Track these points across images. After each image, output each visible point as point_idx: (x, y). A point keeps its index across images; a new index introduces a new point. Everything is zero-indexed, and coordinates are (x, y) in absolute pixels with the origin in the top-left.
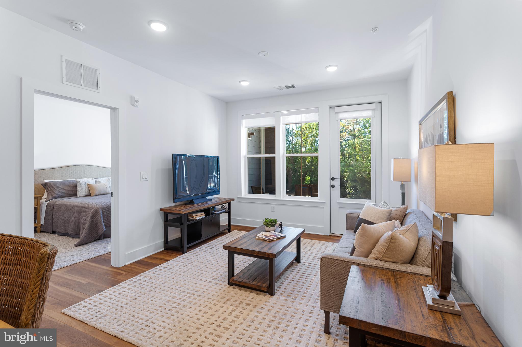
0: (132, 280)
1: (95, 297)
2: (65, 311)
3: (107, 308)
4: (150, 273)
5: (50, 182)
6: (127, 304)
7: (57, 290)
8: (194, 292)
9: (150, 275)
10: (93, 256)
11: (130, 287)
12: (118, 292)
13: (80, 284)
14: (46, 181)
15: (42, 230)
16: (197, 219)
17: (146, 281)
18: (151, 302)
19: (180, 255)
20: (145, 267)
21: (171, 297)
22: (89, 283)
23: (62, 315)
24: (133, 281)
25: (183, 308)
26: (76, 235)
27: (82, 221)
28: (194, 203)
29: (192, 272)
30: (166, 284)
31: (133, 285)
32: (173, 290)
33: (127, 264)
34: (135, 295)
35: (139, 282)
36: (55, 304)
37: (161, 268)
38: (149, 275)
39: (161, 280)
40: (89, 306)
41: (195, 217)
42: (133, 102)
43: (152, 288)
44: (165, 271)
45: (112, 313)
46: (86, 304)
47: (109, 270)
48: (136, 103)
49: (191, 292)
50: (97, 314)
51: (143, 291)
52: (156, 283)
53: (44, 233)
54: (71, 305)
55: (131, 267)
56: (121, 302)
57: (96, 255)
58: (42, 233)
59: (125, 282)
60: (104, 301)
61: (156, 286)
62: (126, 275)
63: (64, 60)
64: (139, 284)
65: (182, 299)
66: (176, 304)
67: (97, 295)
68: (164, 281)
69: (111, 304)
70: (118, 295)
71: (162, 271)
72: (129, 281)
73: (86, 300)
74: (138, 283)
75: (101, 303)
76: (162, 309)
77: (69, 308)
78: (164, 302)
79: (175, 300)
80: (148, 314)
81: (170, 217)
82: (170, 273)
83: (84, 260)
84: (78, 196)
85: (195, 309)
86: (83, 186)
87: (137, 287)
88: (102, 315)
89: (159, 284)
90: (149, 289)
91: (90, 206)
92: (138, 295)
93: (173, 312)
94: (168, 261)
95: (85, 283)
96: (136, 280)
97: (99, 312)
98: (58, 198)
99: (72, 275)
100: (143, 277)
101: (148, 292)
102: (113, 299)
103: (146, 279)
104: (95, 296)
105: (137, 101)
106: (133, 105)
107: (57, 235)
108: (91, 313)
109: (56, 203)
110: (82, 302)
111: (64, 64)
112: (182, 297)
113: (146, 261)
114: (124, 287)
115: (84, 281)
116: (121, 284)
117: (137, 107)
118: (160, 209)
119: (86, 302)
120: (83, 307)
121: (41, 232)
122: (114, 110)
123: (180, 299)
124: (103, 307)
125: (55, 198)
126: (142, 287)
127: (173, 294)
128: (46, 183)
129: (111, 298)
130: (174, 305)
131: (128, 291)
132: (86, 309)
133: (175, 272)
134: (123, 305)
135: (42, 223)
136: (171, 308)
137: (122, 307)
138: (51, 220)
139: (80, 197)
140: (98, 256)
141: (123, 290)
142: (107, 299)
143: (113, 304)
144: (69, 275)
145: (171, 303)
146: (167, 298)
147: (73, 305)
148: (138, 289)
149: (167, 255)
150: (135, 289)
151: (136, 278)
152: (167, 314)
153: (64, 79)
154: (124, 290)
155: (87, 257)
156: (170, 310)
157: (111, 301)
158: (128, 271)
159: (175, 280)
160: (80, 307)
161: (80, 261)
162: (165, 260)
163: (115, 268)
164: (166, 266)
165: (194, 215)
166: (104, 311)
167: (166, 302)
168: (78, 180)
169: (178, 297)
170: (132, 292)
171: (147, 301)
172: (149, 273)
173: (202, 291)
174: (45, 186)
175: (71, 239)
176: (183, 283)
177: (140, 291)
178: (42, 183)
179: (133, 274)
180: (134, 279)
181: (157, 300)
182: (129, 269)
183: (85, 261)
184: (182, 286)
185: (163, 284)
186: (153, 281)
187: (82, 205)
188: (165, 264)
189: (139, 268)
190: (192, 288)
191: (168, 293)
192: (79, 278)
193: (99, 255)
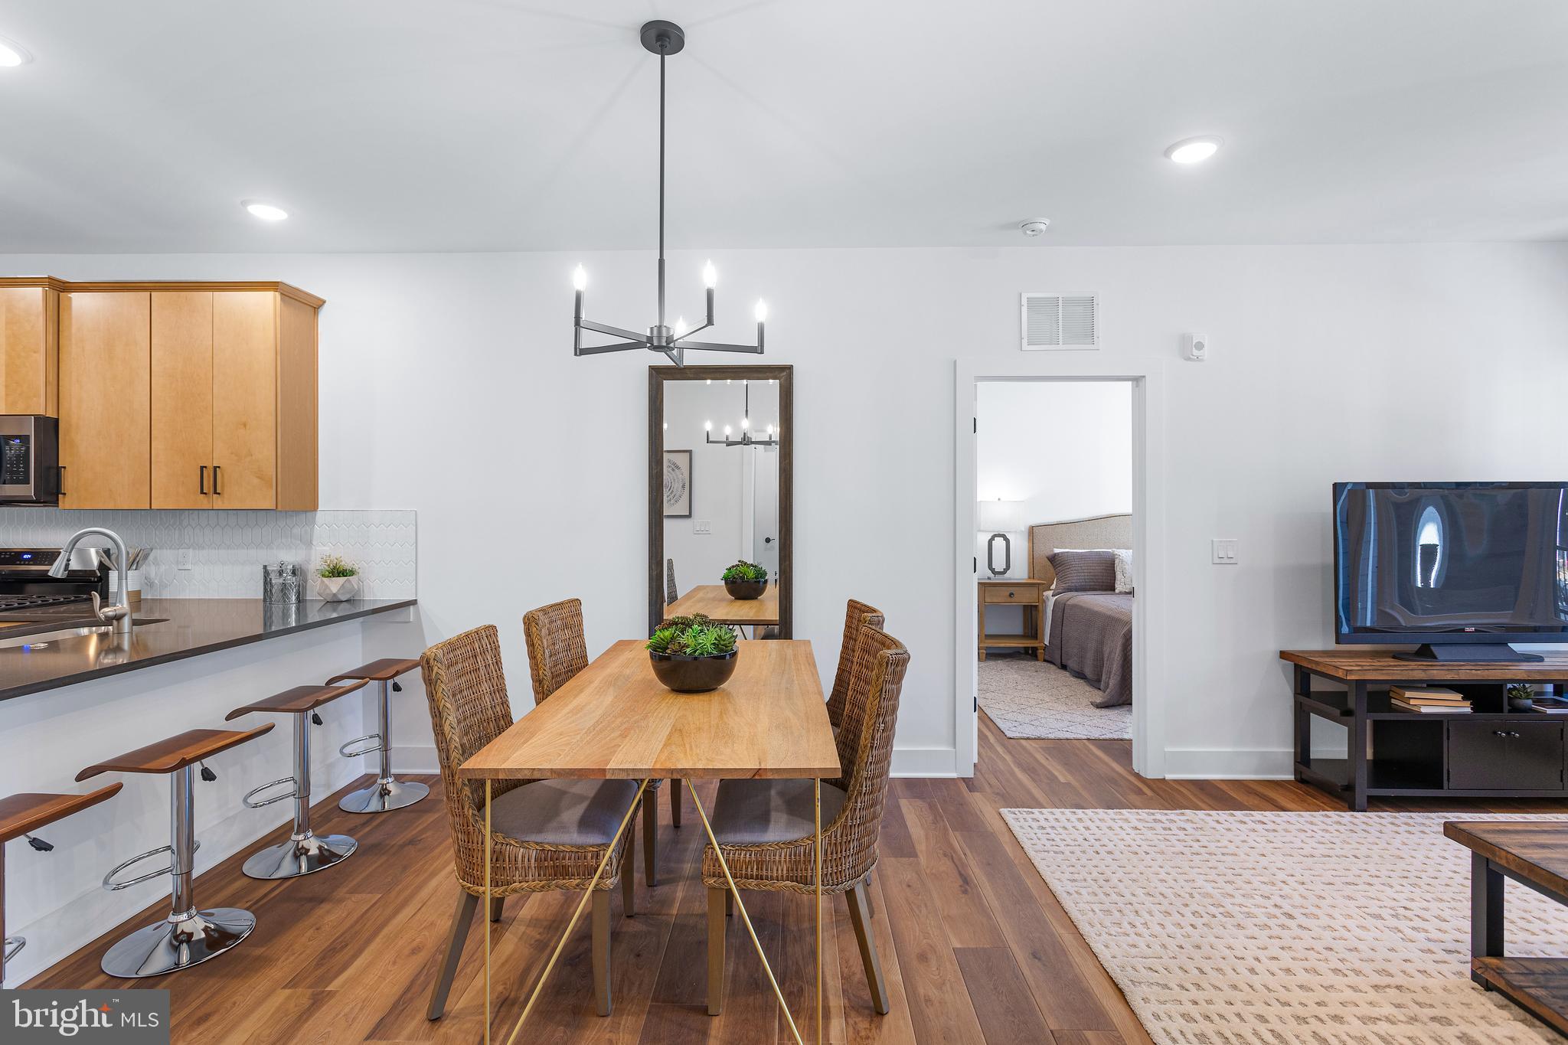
0: (1153, 814)
1: (1063, 813)
2: (1004, 811)
3: (1069, 841)
4: (1208, 819)
5: (1062, 553)
6: (1110, 853)
7: (1013, 773)
8: (1295, 912)
9: (1205, 822)
10: (1109, 736)
11: (1140, 825)
12: (1111, 823)
13: (1053, 779)
14: (1057, 551)
15: (1047, 658)
16: (1424, 710)
17: (1185, 829)
18: (1163, 876)
19: (1336, 809)
20: (1207, 801)
21: (1219, 891)
22: (1068, 784)
23: (997, 816)
24: (1154, 817)
25: (1230, 927)
26: (1095, 682)
27: (1107, 650)
28: (1436, 658)
29: (1336, 867)
30: (1229, 858)
31: (1149, 825)
32: (1239, 881)
33: (1169, 777)
34: (1140, 846)
35: (1168, 824)
36: (998, 794)
37: (1246, 819)
38: (1203, 820)
39: (1225, 843)
40: (1043, 823)
41: (1412, 702)
42: (1188, 349)
43: (1186, 850)
44: (1254, 830)
45: (1072, 853)
46: (1041, 817)
47: (1123, 777)
48: (1196, 352)
49: (1287, 908)
50: (1048, 844)
51: (1162, 846)
52: (1206, 844)
53: (1049, 665)
54: (1018, 807)
55: (1173, 788)
56: (1102, 843)
57: (1115, 736)
58: (1045, 664)
59: (1137, 810)
60: (1073, 827)
61: (1203, 850)
62: (1152, 799)
63: (1024, 301)
64: (1165, 829)
65: (1246, 910)
66: (1221, 910)
67: (1067, 811)
68: (1232, 848)
69: (1080, 839)
70: (1106, 828)
71: (1242, 827)
72: (1148, 814)
73: (1044, 810)
74: (1164, 826)
75: (1065, 828)
76: (1178, 902)
77: (1013, 810)
78: (1193, 891)
79: (1227, 902)
80: (1140, 892)
81: (1317, 685)
82: (1264, 839)
83: (1085, 737)
84: (1117, 591)
85: (1263, 947)
86: (1127, 567)
87: (1155, 832)
88: (1055, 848)
89: (1212, 847)
90: (1179, 847)
91: (1122, 617)
92: (1145, 848)
93: (1198, 922)
94: (1284, 809)
95: (1062, 780)
96: (1164, 818)
97: (1053, 840)
98: (1077, 590)
99: (1050, 759)
100: (1182, 818)
101: (1173, 853)
102: (1091, 832)
103: (1188, 826)
104: (1063, 810)
105: (1200, 346)
106: (1189, 359)
107: (1068, 674)
108: (1039, 835)
109: (1068, 603)
110: (1035, 811)
111: (1024, 309)
112: (1248, 905)
113: (1221, 790)
114: (1127, 820)
115: (1062, 775)
116: (1124, 811)
117: (1202, 360)
118: (1281, 652)
119: (1043, 814)
120: (1033, 819)
121: (1045, 661)
122: (1137, 380)
123: (1240, 905)
124: (1064, 836)
125: (1070, 590)
126: (1167, 837)
127: (1229, 888)
128: (1055, 555)
129: (1087, 828)
130: (1213, 910)
131: (1130, 831)
132: (1035, 825)
133: (1280, 845)
134: (1102, 850)
135: (1047, 643)
136: (1200, 909)
137: (1098, 853)
138: (1060, 639)
139: (1120, 593)
140: (1117, 740)
141: (1121, 823)
142: (1080, 826)
143: (1086, 839)
144: (1045, 757)
145: (1210, 901)
146: (1209, 888)
147: (1020, 809)
148: (1154, 837)
149: (1294, 797)
150: (1149, 834)
151: (1166, 814)
152: (1183, 916)
153: (1025, 341)
154: (1125, 825)
155: (1096, 734)
156: (1196, 914)
157: (1087, 834)
158: (1161, 793)
159: (1264, 861)
160: (1029, 817)
161: (1079, 736)
162: (1277, 806)
163: (1138, 776)
164: (1265, 820)
165: (1408, 694)
166: (1062, 844)
167: (1199, 894)
168: (1117, 551)
169: (1239, 900)
170: (1137, 837)
171: (1156, 869)
172: (1203, 817)
173: (1325, 921)
174: (1053, 559)
175: (1088, 688)
176: (1281, 876)
177: (1156, 842)
178: (1049, 553)
179: (1166, 804)
180: (1159, 814)
181: (1180, 878)
182: (1165, 790)
183: (1088, 739)
184: (1273, 884)
185: (1223, 854)
186: (1200, 838)
187: (1109, 613)
188: (1267, 813)
189: (1191, 797)
190: (1298, 900)
191: (1220, 880)
192: (1059, 767)
193: (1120, 737)
